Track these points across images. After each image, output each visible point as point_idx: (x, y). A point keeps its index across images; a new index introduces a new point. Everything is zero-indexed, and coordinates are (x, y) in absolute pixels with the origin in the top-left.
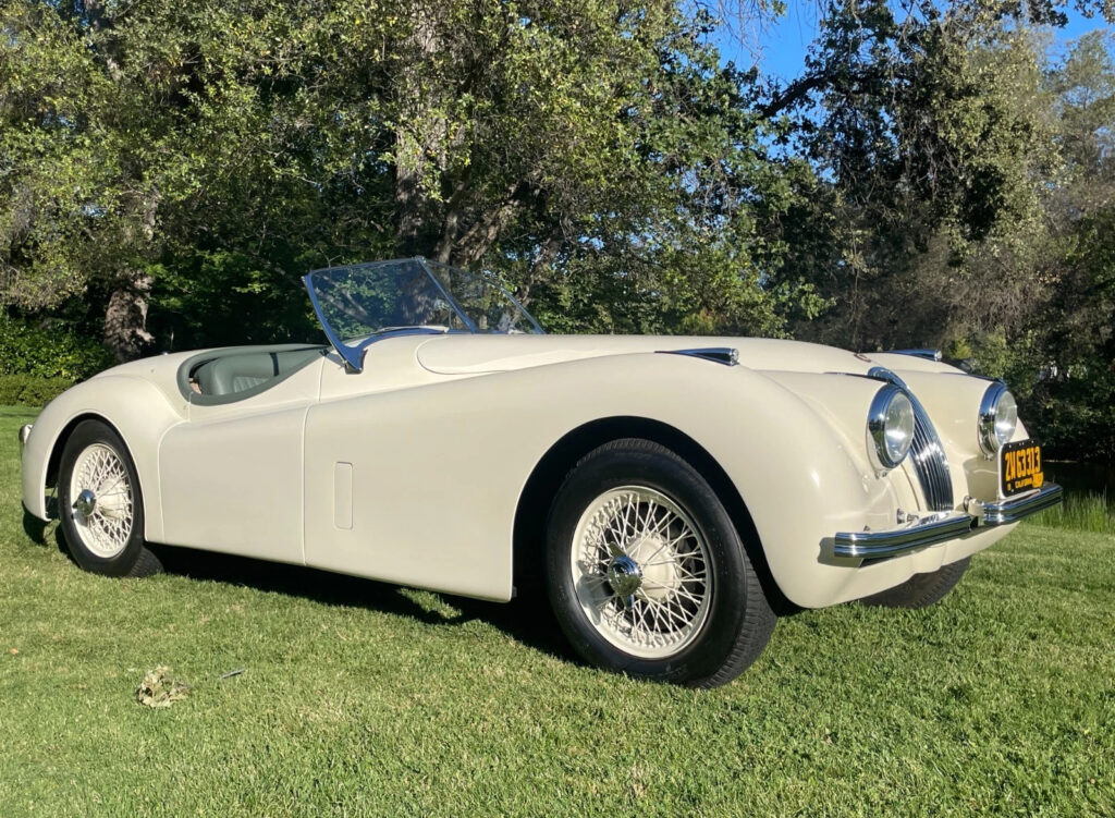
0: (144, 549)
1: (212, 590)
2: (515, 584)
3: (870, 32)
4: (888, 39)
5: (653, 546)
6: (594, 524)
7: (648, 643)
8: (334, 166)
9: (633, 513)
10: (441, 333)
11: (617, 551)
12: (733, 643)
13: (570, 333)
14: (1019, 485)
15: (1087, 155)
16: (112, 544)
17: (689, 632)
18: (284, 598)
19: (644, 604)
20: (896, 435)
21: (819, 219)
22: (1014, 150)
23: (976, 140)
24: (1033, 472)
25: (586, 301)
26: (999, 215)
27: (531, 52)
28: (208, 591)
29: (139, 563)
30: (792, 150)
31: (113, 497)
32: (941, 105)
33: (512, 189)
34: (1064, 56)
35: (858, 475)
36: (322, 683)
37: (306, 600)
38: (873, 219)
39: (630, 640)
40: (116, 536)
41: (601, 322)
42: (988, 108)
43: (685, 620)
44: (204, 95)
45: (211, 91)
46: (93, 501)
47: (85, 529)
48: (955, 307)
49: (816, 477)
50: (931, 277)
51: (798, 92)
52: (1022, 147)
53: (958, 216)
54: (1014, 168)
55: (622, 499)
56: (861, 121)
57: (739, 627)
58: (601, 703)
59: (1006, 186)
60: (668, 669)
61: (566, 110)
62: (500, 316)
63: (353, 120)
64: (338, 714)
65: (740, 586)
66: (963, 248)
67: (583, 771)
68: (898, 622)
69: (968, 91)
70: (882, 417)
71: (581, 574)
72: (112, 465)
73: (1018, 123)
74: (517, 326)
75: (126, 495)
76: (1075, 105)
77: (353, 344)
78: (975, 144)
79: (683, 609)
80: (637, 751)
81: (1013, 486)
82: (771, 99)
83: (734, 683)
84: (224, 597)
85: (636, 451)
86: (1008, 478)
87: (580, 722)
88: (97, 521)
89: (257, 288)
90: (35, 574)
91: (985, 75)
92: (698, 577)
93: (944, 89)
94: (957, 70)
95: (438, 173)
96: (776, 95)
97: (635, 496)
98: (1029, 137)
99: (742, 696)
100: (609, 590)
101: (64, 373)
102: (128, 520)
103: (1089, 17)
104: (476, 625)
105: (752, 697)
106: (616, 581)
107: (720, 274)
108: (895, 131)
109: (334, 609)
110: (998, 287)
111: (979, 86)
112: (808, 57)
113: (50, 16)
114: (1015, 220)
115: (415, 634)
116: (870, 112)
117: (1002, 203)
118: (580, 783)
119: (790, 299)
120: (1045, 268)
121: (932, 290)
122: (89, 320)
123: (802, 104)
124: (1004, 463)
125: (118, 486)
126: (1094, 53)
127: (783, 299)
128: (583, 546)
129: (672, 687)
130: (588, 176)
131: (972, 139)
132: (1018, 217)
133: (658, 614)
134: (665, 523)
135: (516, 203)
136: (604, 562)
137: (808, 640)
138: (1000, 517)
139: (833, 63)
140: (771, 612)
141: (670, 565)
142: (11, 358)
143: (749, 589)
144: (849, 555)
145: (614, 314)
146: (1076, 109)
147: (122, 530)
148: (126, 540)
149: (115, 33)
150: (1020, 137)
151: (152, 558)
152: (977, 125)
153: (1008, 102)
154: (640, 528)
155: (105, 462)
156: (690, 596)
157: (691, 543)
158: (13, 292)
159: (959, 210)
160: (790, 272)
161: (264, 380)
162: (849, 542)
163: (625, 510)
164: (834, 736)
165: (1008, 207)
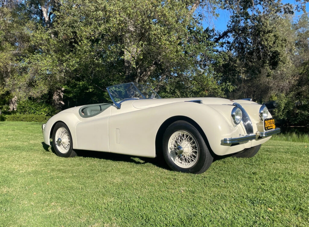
0: (73, 151)
1: (88, 159)
2: (156, 154)
3: (243, 18)
4: (248, 19)
5: (186, 144)
6: (173, 140)
7: (185, 165)
8: (110, 60)
9: (181, 137)
10: (138, 99)
11: (178, 145)
12: (203, 163)
13: (169, 98)
14: (269, 128)
15: (305, 46)
16: (65, 150)
17: (194, 162)
18: (105, 160)
19: (184, 157)
20: (238, 117)
21: (232, 66)
22: (282, 46)
23: (272, 44)
24: (273, 125)
25: (173, 89)
26: (279, 63)
27: (156, 31)
28: (87, 159)
29: (72, 154)
30: (225, 48)
31: (65, 140)
32: (262, 35)
33: (154, 62)
34: (297, 20)
35: (229, 126)
36: (115, 175)
37: (110, 160)
38: (246, 65)
39: (181, 165)
40: (66, 148)
41: (177, 95)
42: (275, 36)
43: (193, 159)
44: (78, 45)
45: (80, 44)
46: (61, 140)
47: (59, 147)
48: (271, 87)
49: (220, 127)
50: (264, 80)
51: (225, 34)
52: (284, 45)
53: (268, 64)
54: (282, 51)
55: (179, 134)
56: (242, 40)
57: (205, 160)
58: (176, 177)
59: (280, 55)
60: (190, 170)
61: (165, 44)
62: (151, 95)
63: (114, 49)
64: (120, 181)
65: (204, 151)
66: (270, 72)
67: (171, 188)
68: (244, 161)
69: (269, 32)
70: (234, 113)
71: (170, 151)
72: (65, 132)
73: (283, 39)
74: (156, 97)
75: (68, 139)
76: (301, 33)
77: (118, 103)
78: (272, 45)
79: (193, 157)
80: (182, 185)
81: (267, 128)
82: (218, 36)
83: (205, 173)
84: (91, 161)
85: (181, 123)
86: (266, 127)
87: (171, 181)
88: (62, 145)
89: (91, 90)
90: (48, 158)
91: (274, 27)
92: (195, 150)
93: (263, 31)
94: (266, 27)
95: (135, 61)
96: (220, 35)
97: (181, 133)
98: (286, 43)
99: (206, 175)
100: (176, 154)
101: (43, 113)
102: (69, 145)
103: (299, 11)
104: (148, 164)
105: (208, 175)
106: (178, 152)
107: (206, 82)
108: (251, 43)
109: (116, 162)
110: (282, 81)
111: (272, 30)
112: (227, 25)
113: (40, 26)
114: (283, 64)
115: (135, 166)
116: (244, 38)
117: (280, 60)
118: (170, 190)
119: (225, 87)
120: (294, 76)
121: (265, 83)
122: (49, 100)
123: (226, 37)
124: (265, 123)
125: (66, 137)
126: (305, 19)
127: (223, 87)
128: (171, 144)
129: (191, 174)
130: (172, 59)
131: (271, 44)
132: (284, 63)
133: (187, 158)
134: (188, 138)
135: (155, 66)
136: (175, 148)
137: (222, 165)
138: (264, 135)
139: (234, 26)
140: (212, 157)
141: (190, 148)
142: (30, 110)
143: (206, 152)
144: (227, 143)
145: (181, 92)
146: (301, 34)
147: (67, 147)
148: (69, 149)
149: (55, 29)
150: (284, 43)
151: (75, 153)
152: (272, 40)
153: (279, 34)
154: (183, 140)
155: (63, 132)
156: (194, 154)
157: (194, 142)
158: (30, 94)
159: (269, 62)
160: (224, 80)
161: (98, 112)
162: (227, 140)
163: (179, 136)
164: (225, 182)
165: (281, 61)
